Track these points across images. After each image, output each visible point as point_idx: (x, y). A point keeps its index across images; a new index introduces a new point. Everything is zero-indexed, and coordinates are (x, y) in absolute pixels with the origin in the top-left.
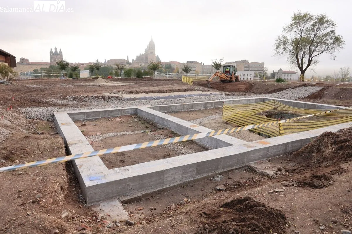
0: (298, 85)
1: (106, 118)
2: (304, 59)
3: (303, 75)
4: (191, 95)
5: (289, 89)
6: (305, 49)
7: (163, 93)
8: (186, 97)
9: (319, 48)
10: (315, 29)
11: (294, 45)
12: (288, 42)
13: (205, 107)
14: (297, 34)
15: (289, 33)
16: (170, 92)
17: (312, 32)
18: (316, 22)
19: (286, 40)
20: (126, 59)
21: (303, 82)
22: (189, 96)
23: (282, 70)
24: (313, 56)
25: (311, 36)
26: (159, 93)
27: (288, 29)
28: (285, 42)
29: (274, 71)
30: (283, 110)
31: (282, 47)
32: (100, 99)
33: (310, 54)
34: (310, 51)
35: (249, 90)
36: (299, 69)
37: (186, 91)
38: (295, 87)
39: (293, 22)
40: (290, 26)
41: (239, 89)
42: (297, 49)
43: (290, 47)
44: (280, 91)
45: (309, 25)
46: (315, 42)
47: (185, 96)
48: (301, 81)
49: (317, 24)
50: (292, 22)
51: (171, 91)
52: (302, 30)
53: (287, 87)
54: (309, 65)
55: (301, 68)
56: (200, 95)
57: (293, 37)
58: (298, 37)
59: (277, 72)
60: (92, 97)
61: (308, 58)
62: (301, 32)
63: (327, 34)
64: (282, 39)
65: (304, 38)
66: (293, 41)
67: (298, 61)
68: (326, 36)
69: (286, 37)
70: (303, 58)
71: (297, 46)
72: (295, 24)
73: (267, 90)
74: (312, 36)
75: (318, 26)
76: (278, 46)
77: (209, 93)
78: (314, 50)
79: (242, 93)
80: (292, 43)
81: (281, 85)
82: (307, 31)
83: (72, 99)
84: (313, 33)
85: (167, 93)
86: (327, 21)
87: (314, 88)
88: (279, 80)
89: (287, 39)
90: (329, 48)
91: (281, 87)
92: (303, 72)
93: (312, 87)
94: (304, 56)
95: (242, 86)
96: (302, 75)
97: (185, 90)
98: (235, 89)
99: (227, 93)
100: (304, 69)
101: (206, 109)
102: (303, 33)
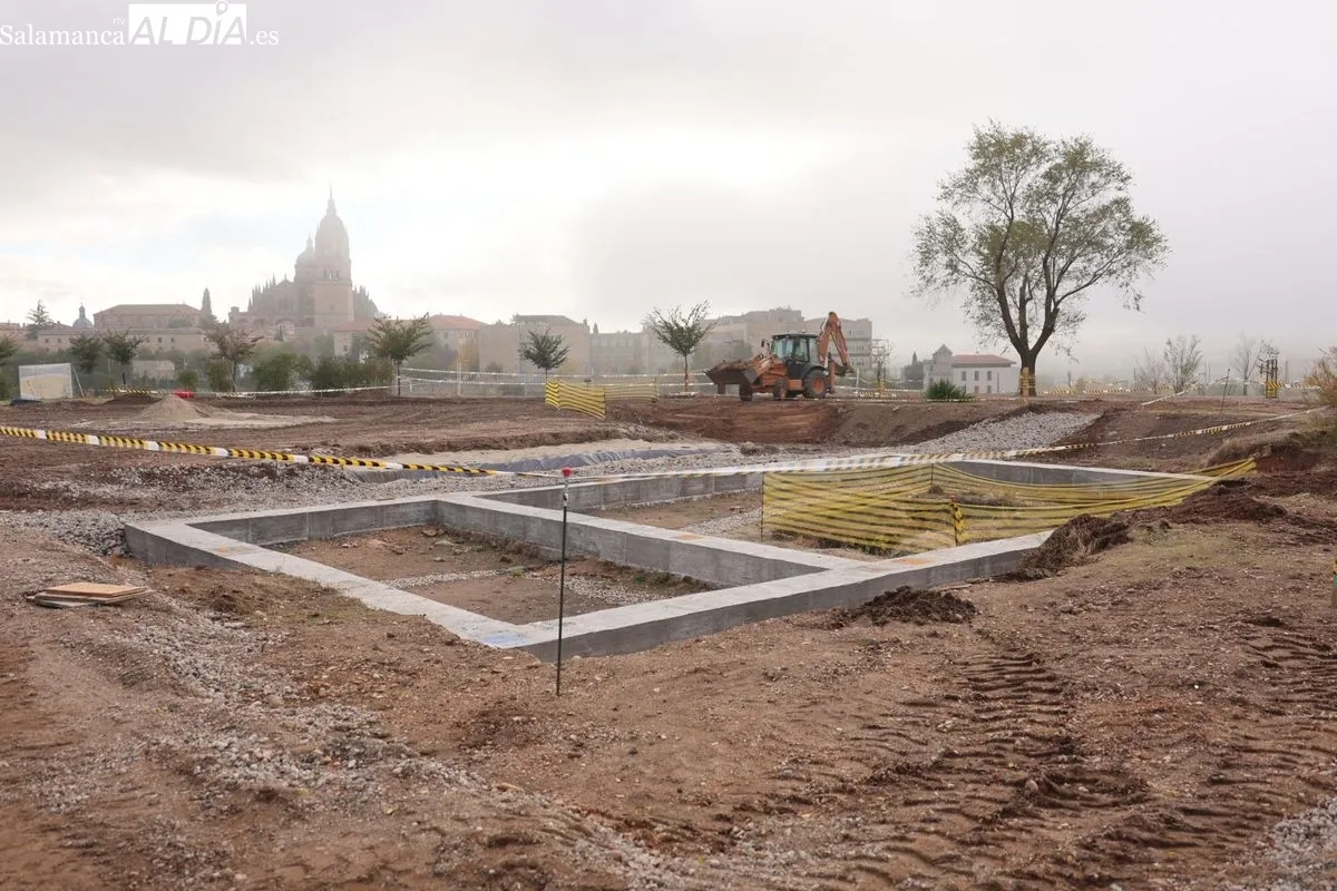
0: (1014, 407)
1: (326, 540)
2: (1029, 305)
3: (1032, 370)
4: (611, 453)
5: (983, 423)
6: (1030, 266)
7: (491, 451)
8: (589, 462)
9: (1078, 264)
10: (1060, 190)
11: (986, 251)
12: (965, 242)
13: (683, 493)
14: (995, 211)
15: (965, 207)
16: (519, 447)
17: (1047, 202)
18: (1058, 167)
19: (956, 232)
20: (198, 306)
21: (1030, 398)
22: (601, 458)
23: (950, 353)
24: (1059, 293)
25: (1047, 217)
26: (475, 452)
27: (960, 191)
28: (952, 239)
29: (915, 356)
30: (965, 494)
31: (942, 259)
32: (253, 476)
33: (1049, 288)
34: (1047, 276)
35: (830, 435)
36: (1013, 349)
37: (581, 442)
38: (1003, 417)
39: (975, 161)
40: (967, 179)
41: (786, 430)
42: (999, 267)
43: (973, 262)
44: (949, 431)
45: (1034, 176)
46: (1063, 243)
47: (587, 461)
48: (1026, 392)
49: (1064, 175)
50: (972, 164)
51: (522, 442)
52: (1013, 195)
53: (975, 417)
54: (1048, 330)
55: (1020, 343)
56: (646, 455)
57: (982, 220)
58: (1000, 224)
59: (930, 362)
60: (221, 468)
61: (1043, 302)
62: (1010, 203)
63: (1104, 212)
64: (939, 230)
65: (1023, 223)
66: (982, 238)
67: (1006, 316)
68: (1100, 220)
69: (955, 221)
70: (1023, 302)
71: (999, 259)
72: (984, 170)
73: (898, 429)
74: (1050, 220)
75: (1066, 181)
76: (927, 255)
77: (677, 446)
78: (1063, 272)
79: (802, 447)
80: (980, 246)
81: (950, 409)
82: (1029, 196)
83: (138, 481)
84: (1054, 209)
85: (507, 449)
86: (1097, 166)
87: (1071, 416)
88: (942, 392)
89: (958, 230)
90: (1114, 267)
91: (952, 416)
92: (1029, 358)
93: (1061, 416)
94: (1028, 296)
95: (800, 420)
96: (1026, 370)
97: (580, 439)
98: (770, 432)
99: (750, 445)
100: (1031, 346)
101: (687, 501)
102: (1017, 205)
